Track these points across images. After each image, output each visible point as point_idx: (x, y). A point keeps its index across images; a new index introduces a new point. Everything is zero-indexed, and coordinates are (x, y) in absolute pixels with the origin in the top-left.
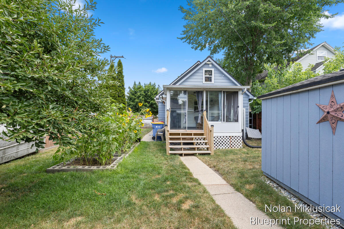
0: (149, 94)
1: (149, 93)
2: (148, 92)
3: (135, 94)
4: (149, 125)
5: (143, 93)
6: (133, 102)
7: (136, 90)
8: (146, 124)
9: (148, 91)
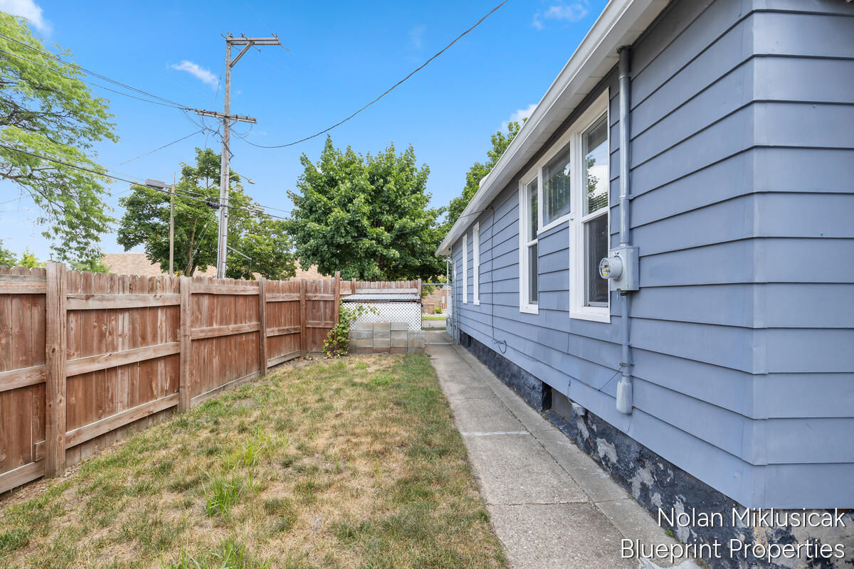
0: (389, 189)
1: (391, 185)
2: (386, 182)
3: (327, 188)
4: (403, 337)
5: (363, 181)
6: (319, 221)
7: (333, 169)
8: (390, 329)
9: (386, 175)
